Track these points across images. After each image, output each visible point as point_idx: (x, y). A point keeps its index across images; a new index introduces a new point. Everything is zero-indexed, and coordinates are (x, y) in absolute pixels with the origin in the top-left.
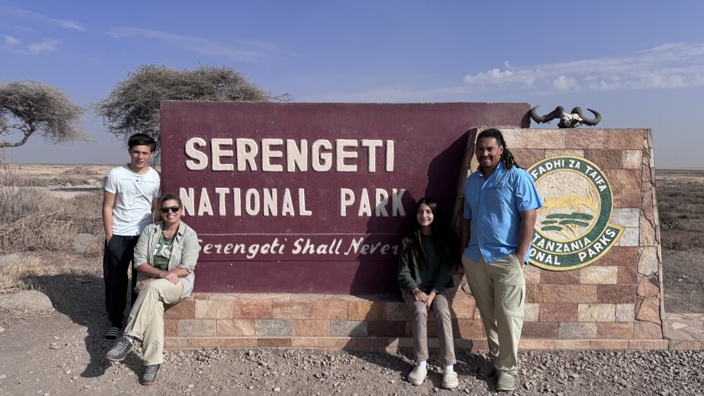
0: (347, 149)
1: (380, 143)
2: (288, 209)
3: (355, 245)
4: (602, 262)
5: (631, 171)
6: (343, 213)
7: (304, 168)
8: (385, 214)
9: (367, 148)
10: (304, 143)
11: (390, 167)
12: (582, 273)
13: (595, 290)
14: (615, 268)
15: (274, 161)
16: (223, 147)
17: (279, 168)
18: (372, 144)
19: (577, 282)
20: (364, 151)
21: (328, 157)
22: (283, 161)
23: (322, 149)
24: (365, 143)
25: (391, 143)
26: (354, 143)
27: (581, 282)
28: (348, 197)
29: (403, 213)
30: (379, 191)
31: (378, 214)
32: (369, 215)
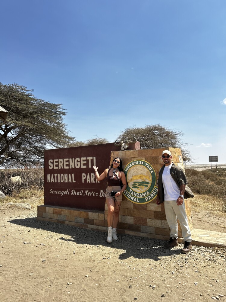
0: (84, 161)
2: (70, 180)
3: (86, 192)
4: (154, 202)
6: (83, 182)
7: (73, 167)
8: (94, 182)
10: (73, 159)
12: (148, 205)
13: (153, 213)
16: (56, 162)
19: (146, 209)
20: (88, 161)
22: (69, 165)
23: (78, 161)
24: (88, 158)
26: (85, 158)
28: (84, 176)
30: (92, 174)
31: (92, 182)
32: (90, 182)
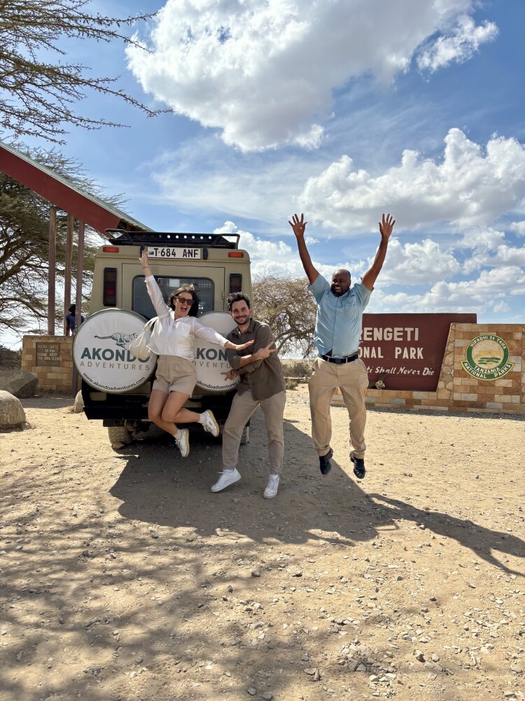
0: (398, 332)
1: (412, 329)
2: (374, 355)
3: (401, 370)
4: (504, 378)
5: (517, 341)
6: (396, 357)
7: (380, 339)
8: (414, 358)
9: (407, 331)
10: (381, 329)
11: (416, 339)
12: (496, 382)
13: (502, 389)
14: (511, 381)
15: (368, 336)
17: (370, 339)
18: (409, 330)
19: (494, 386)
20: (405, 333)
21: (390, 335)
22: (372, 336)
23: (388, 332)
24: (406, 329)
25: (417, 330)
26: (402, 329)
27: (496, 385)
28: (398, 351)
29: (422, 358)
30: (412, 349)
31: (411, 358)
32: (408, 358)
